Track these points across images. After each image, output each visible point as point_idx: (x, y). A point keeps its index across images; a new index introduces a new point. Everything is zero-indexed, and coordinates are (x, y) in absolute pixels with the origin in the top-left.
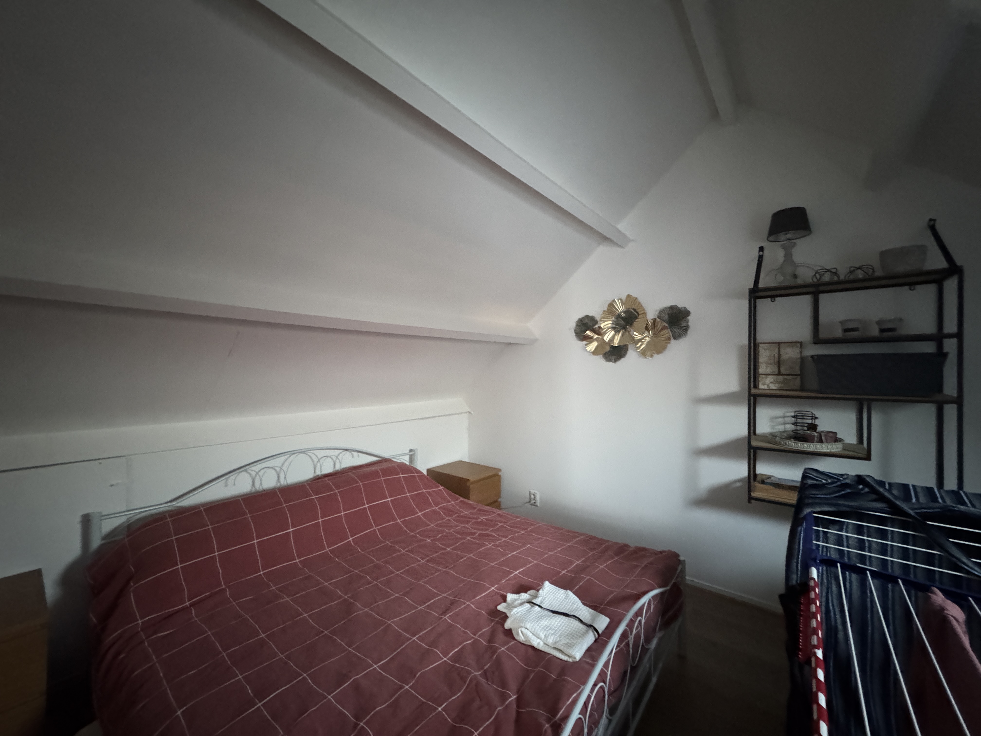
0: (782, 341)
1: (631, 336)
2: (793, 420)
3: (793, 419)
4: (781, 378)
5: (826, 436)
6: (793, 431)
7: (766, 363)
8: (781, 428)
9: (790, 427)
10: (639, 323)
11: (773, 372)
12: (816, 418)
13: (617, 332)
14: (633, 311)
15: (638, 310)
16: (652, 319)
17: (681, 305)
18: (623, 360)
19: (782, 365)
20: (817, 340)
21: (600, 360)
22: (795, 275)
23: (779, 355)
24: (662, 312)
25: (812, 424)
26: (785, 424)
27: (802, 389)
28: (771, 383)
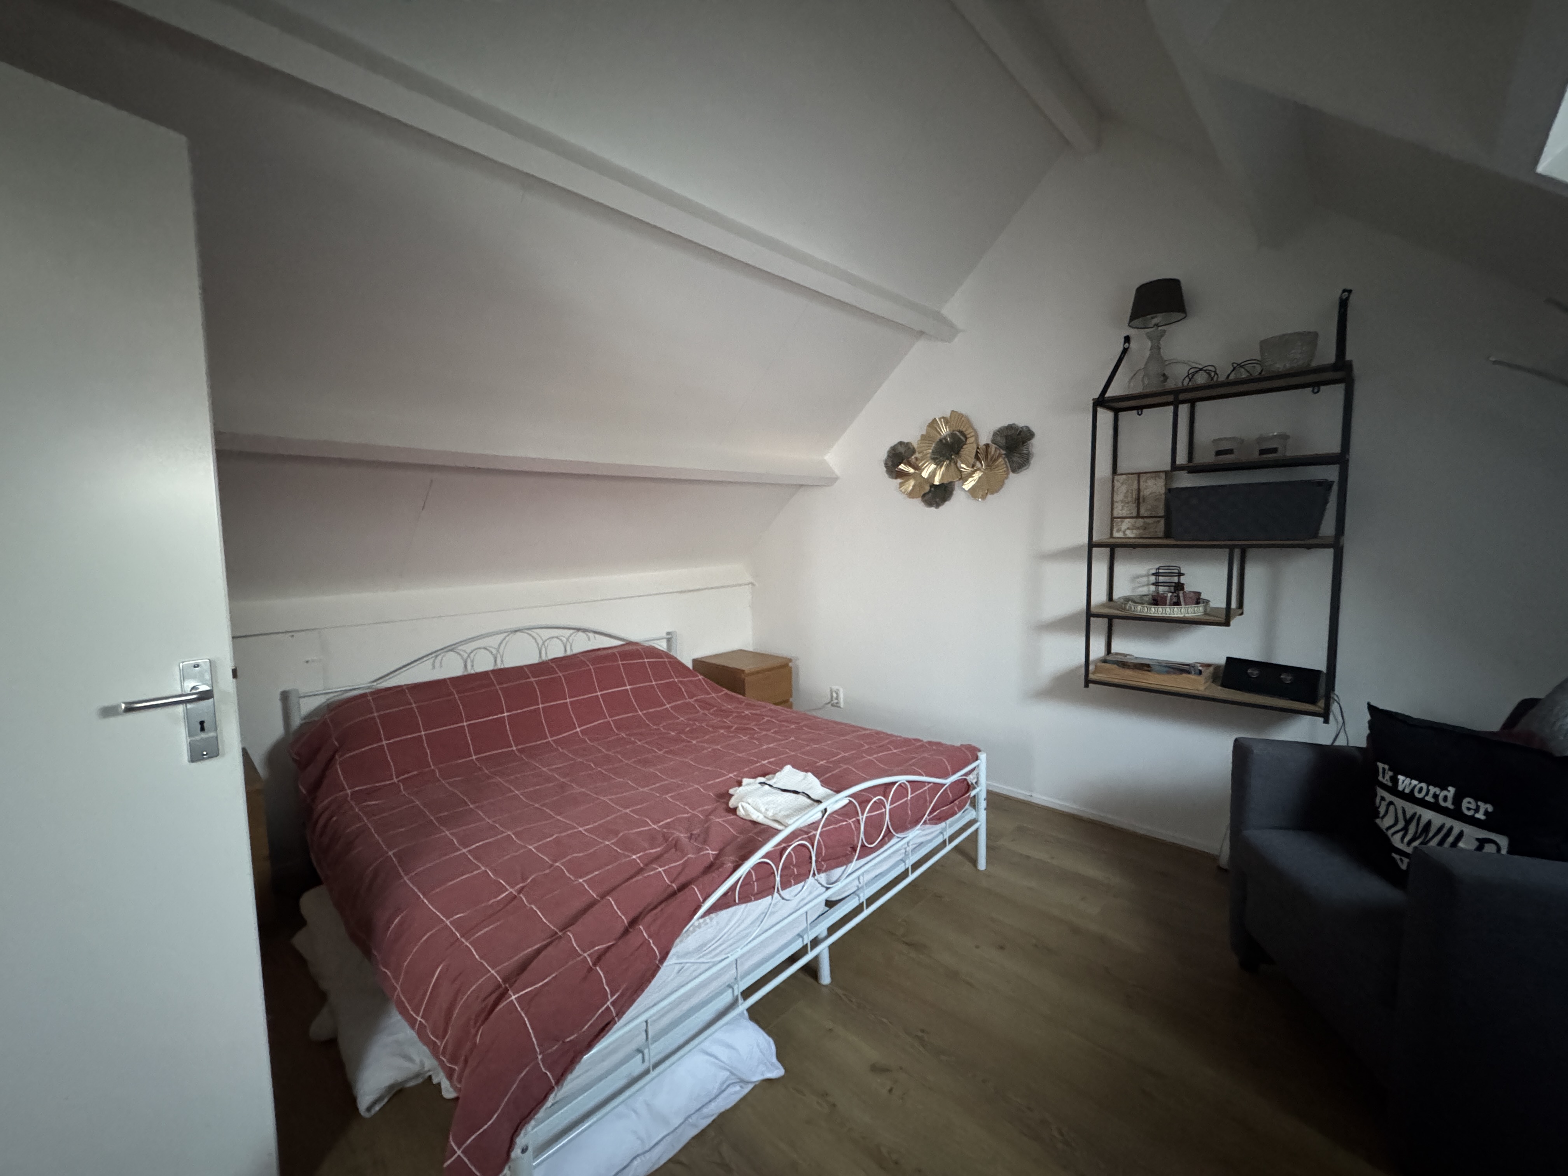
0: (1142, 471)
1: (958, 468)
2: (1153, 579)
4: (1140, 522)
5: (1189, 597)
6: (1149, 594)
7: (1122, 501)
9: (1148, 589)
10: (969, 450)
11: (1131, 514)
12: (1183, 574)
13: (939, 464)
14: (957, 433)
15: (967, 433)
16: (984, 445)
17: (1021, 423)
18: (947, 503)
19: (1141, 504)
20: (1192, 466)
21: (917, 504)
22: (1164, 375)
23: (1139, 490)
24: (995, 434)
25: (1178, 582)
26: (1145, 584)
27: (1166, 536)
28: (1128, 528)
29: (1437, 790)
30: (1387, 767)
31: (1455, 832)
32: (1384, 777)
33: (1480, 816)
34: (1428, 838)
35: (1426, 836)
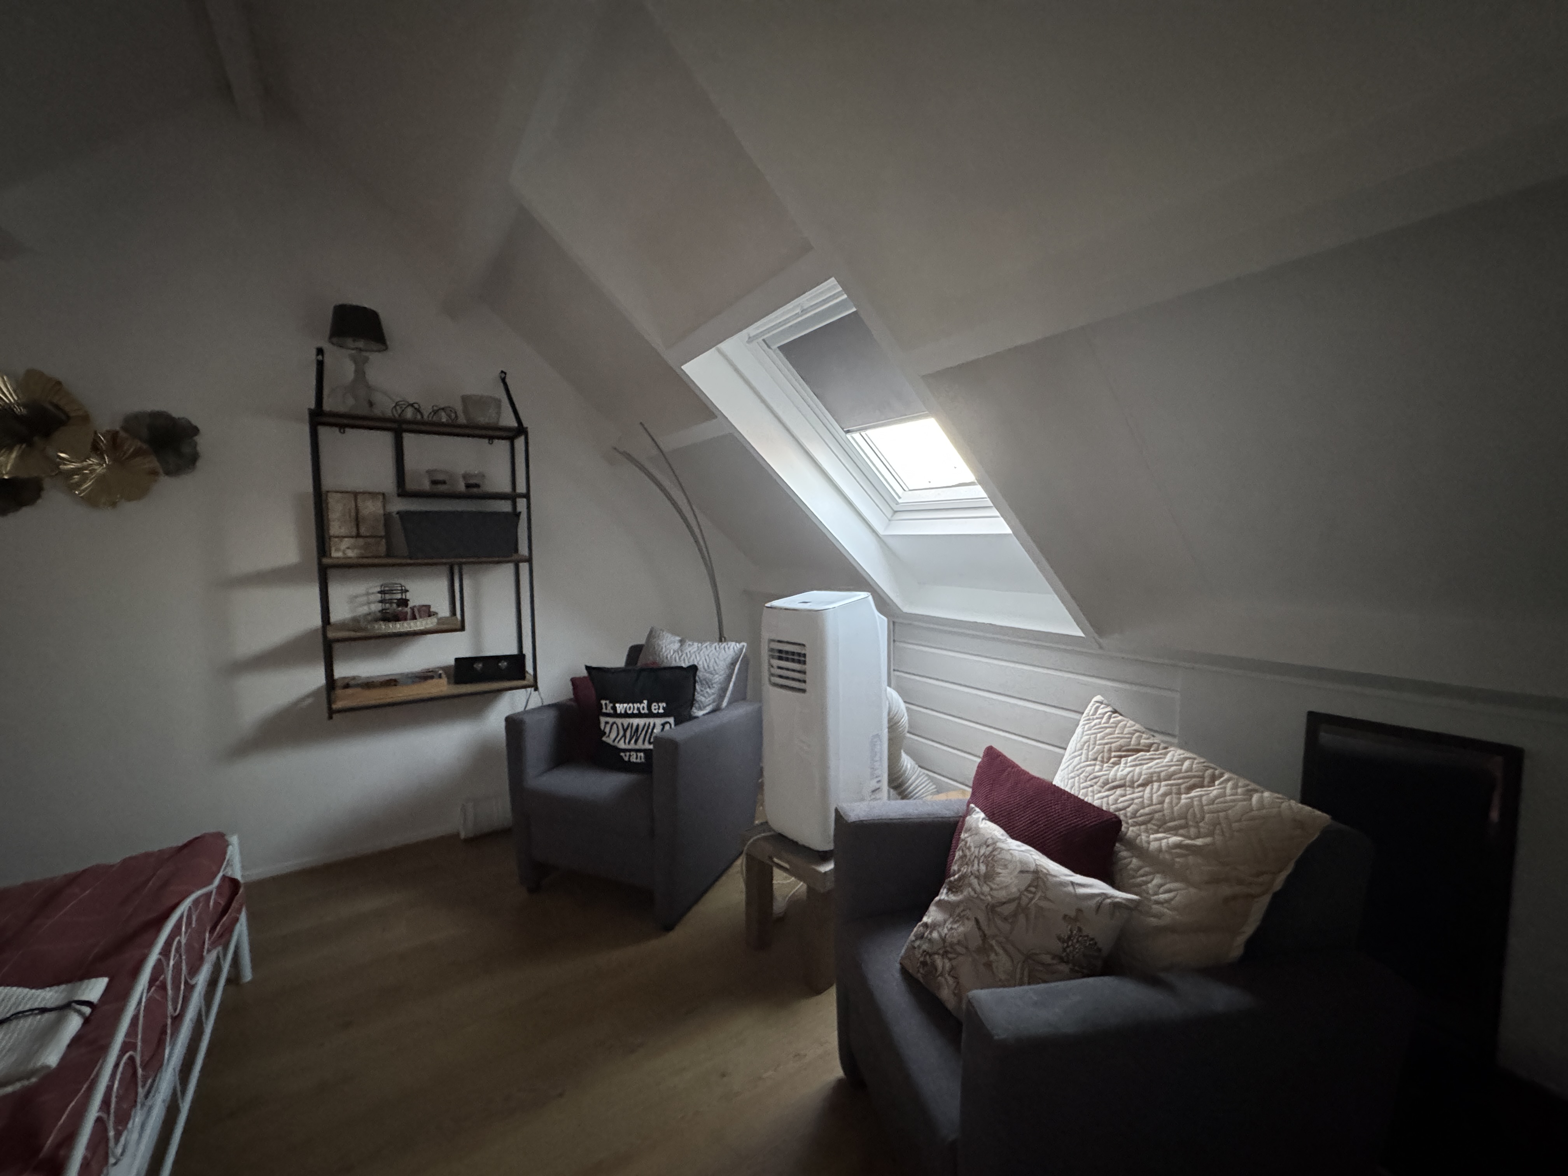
0: (359, 490)
1: (50, 459)
2: (379, 597)
3: (380, 595)
4: (361, 541)
5: (419, 611)
6: (380, 611)
7: (339, 520)
8: (364, 610)
9: (376, 607)
10: (72, 435)
11: (350, 533)
12: (407, 591)
14: (49, 406)
15: (67, 409)
16: (108, 432)
17: (176, 413)
19: (360, 524)
20: (403, 492)
22: (370, 401)
23: (357, 509)
24: (131, 420)
25: (402, 599)
26: (369, 603)
27: (388, 555)
28: (348, 548)
29: (638, 705)
30: (608, 702)
31: (652, 725)
32: (606, 709)
33: (661, 711)
34: (638, 735)
35: (637, 734)
